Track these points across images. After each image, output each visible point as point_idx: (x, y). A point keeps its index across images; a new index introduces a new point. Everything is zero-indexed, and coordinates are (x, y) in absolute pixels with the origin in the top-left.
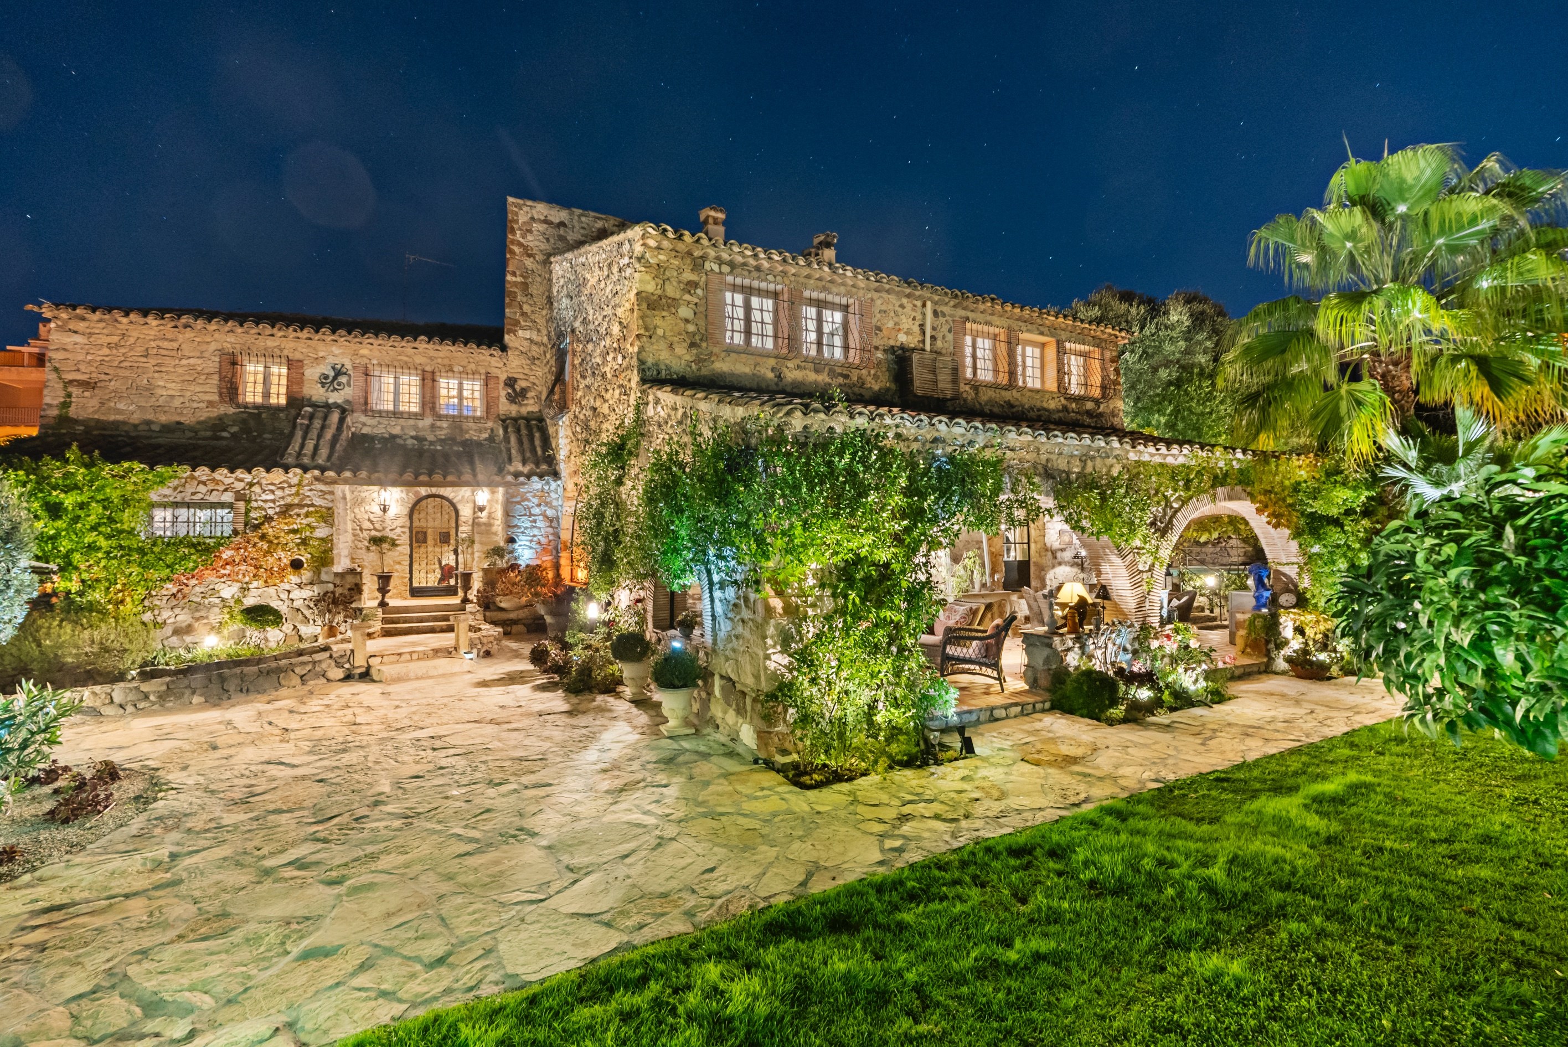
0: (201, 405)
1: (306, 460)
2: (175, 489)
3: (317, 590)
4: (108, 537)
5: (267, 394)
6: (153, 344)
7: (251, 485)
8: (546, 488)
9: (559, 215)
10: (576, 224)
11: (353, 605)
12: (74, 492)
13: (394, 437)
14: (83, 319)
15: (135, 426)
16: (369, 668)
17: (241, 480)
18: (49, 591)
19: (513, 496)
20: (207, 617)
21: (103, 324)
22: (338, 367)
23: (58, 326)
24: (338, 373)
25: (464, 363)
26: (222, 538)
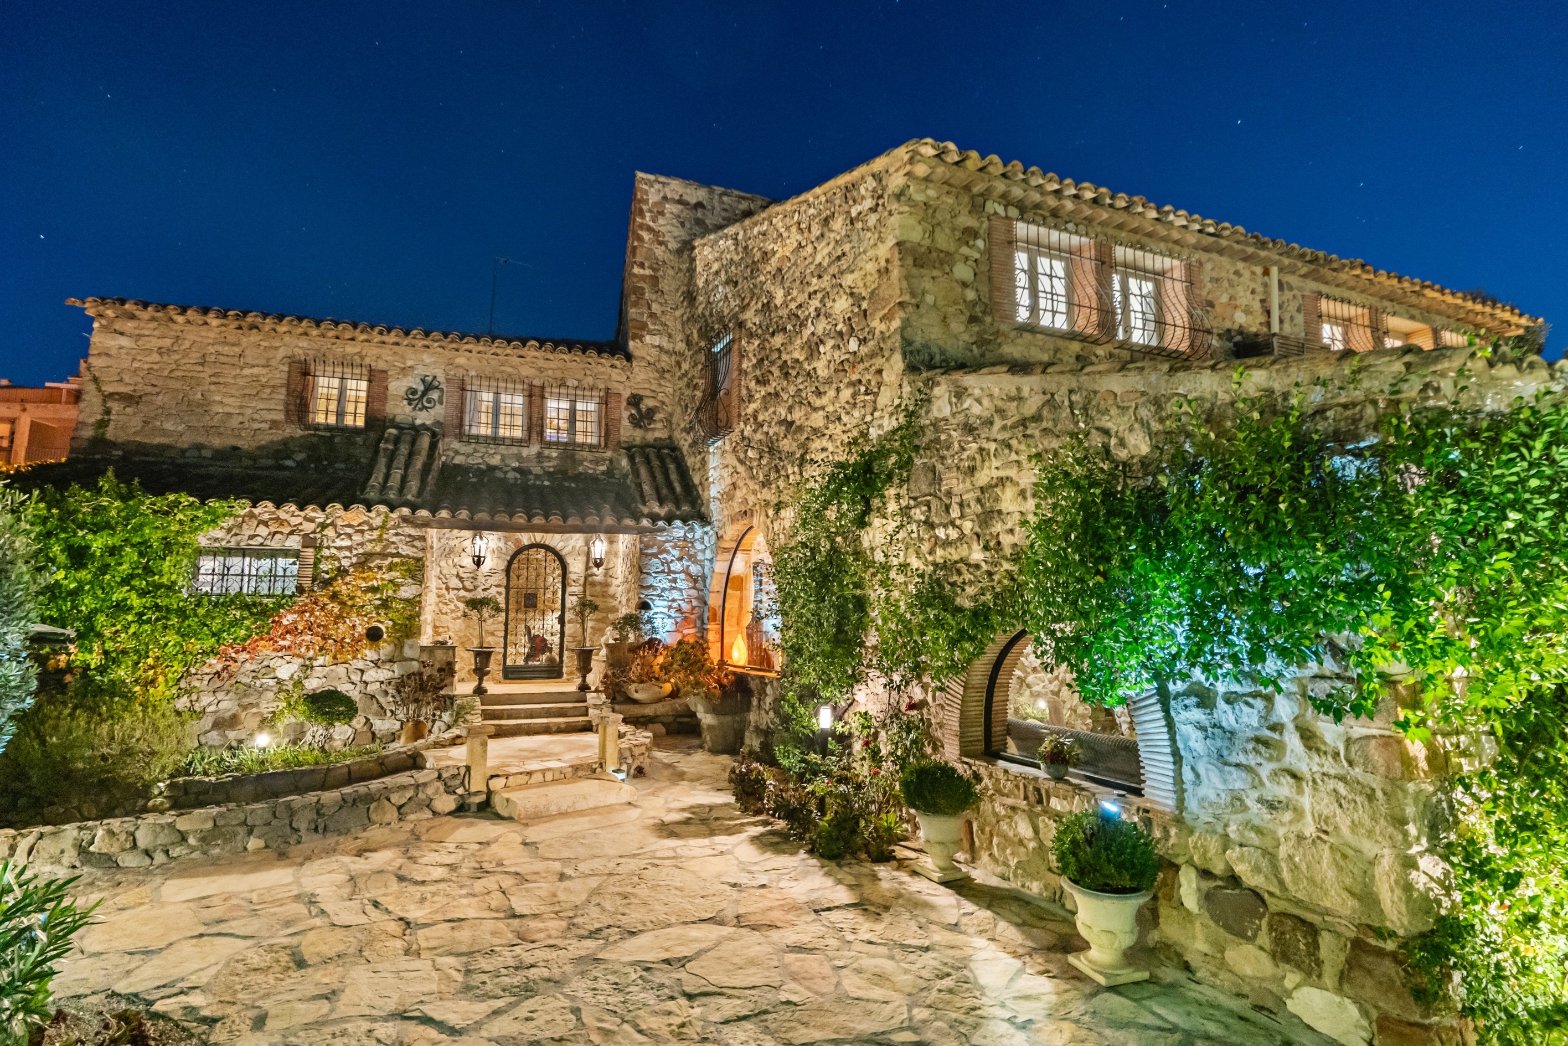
0: (263, 426)
1: (392, 496)
2: (229, 530)
3: (398, 670)
4: (142, 594)
5: (340, 414)
6: (211, 349)
7: (323, 526)
8: (690, 536)
9: (696, 194)
10: (716, 204)
11: (442, 692)
12: (105, 533)
13: (492, 469)
14: (132, 317)
15: (183, 451)
16: (489, 793)
17: (311, 520)
18: (62, 665)
19: (647, 547)
20: (257, 705)
21: (155, 324)
22: (429, 379)
23: (102, 326)
24: (429, 387)
25: (580, 376)
26: (284, 597)
